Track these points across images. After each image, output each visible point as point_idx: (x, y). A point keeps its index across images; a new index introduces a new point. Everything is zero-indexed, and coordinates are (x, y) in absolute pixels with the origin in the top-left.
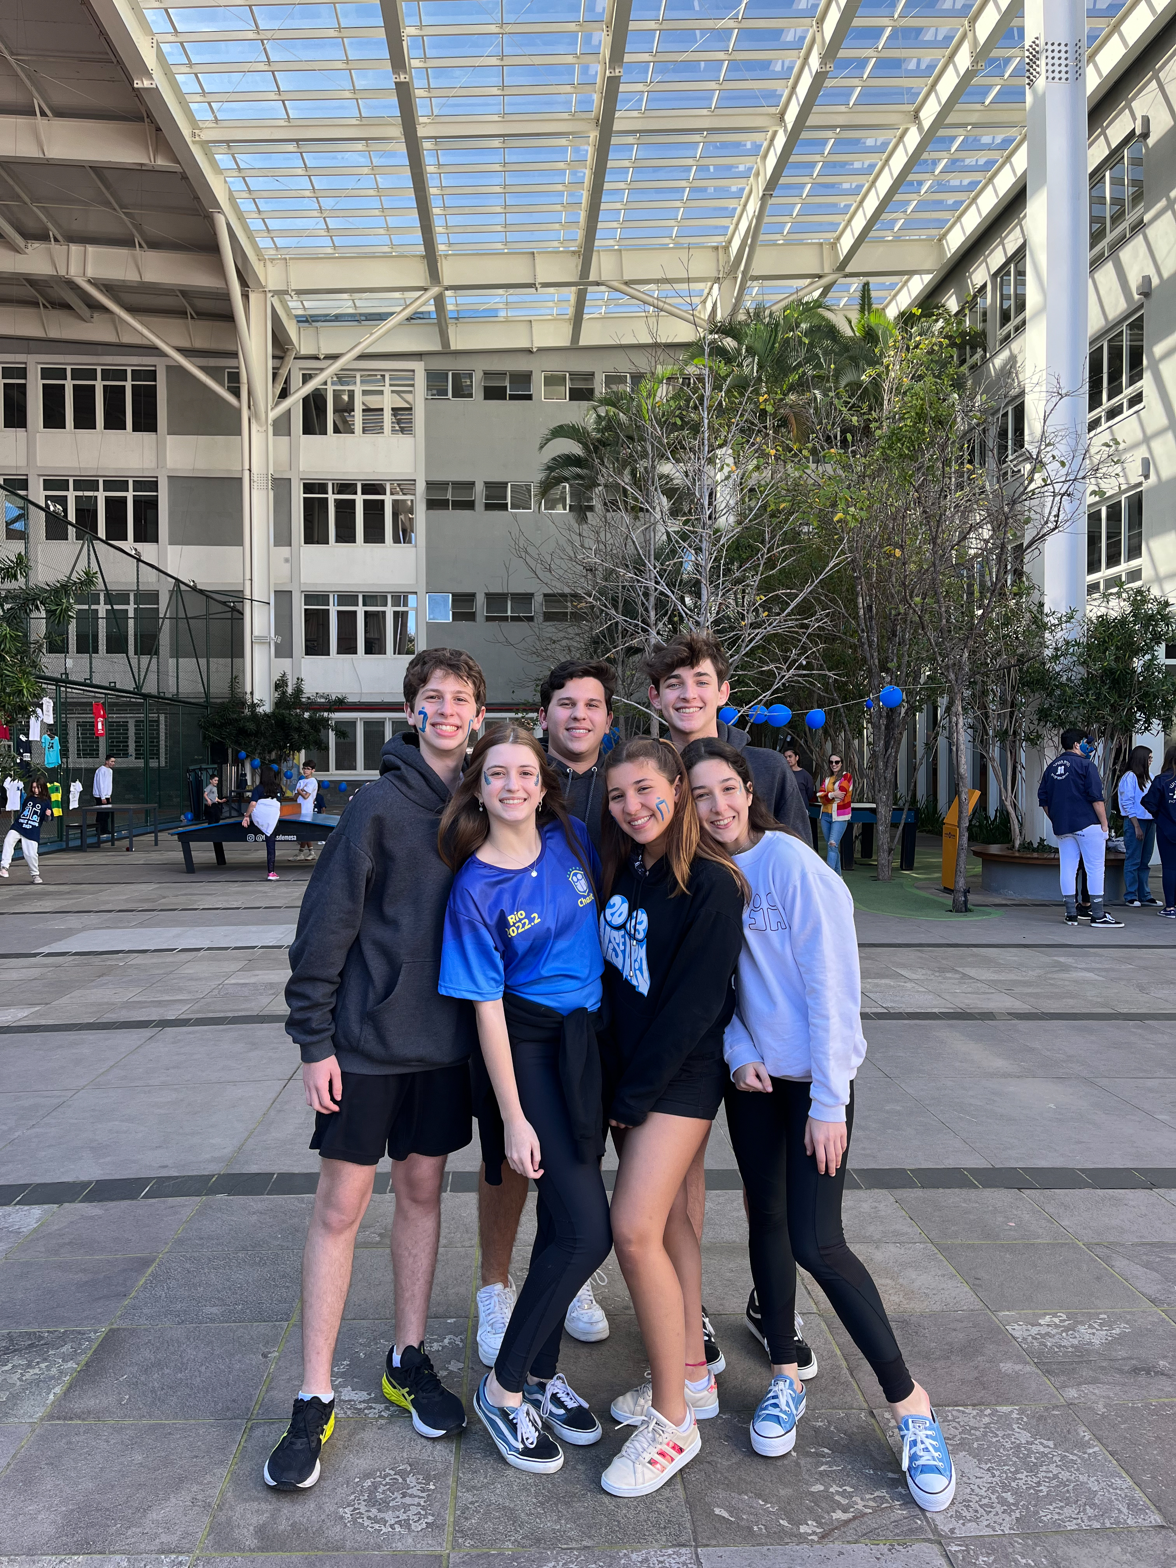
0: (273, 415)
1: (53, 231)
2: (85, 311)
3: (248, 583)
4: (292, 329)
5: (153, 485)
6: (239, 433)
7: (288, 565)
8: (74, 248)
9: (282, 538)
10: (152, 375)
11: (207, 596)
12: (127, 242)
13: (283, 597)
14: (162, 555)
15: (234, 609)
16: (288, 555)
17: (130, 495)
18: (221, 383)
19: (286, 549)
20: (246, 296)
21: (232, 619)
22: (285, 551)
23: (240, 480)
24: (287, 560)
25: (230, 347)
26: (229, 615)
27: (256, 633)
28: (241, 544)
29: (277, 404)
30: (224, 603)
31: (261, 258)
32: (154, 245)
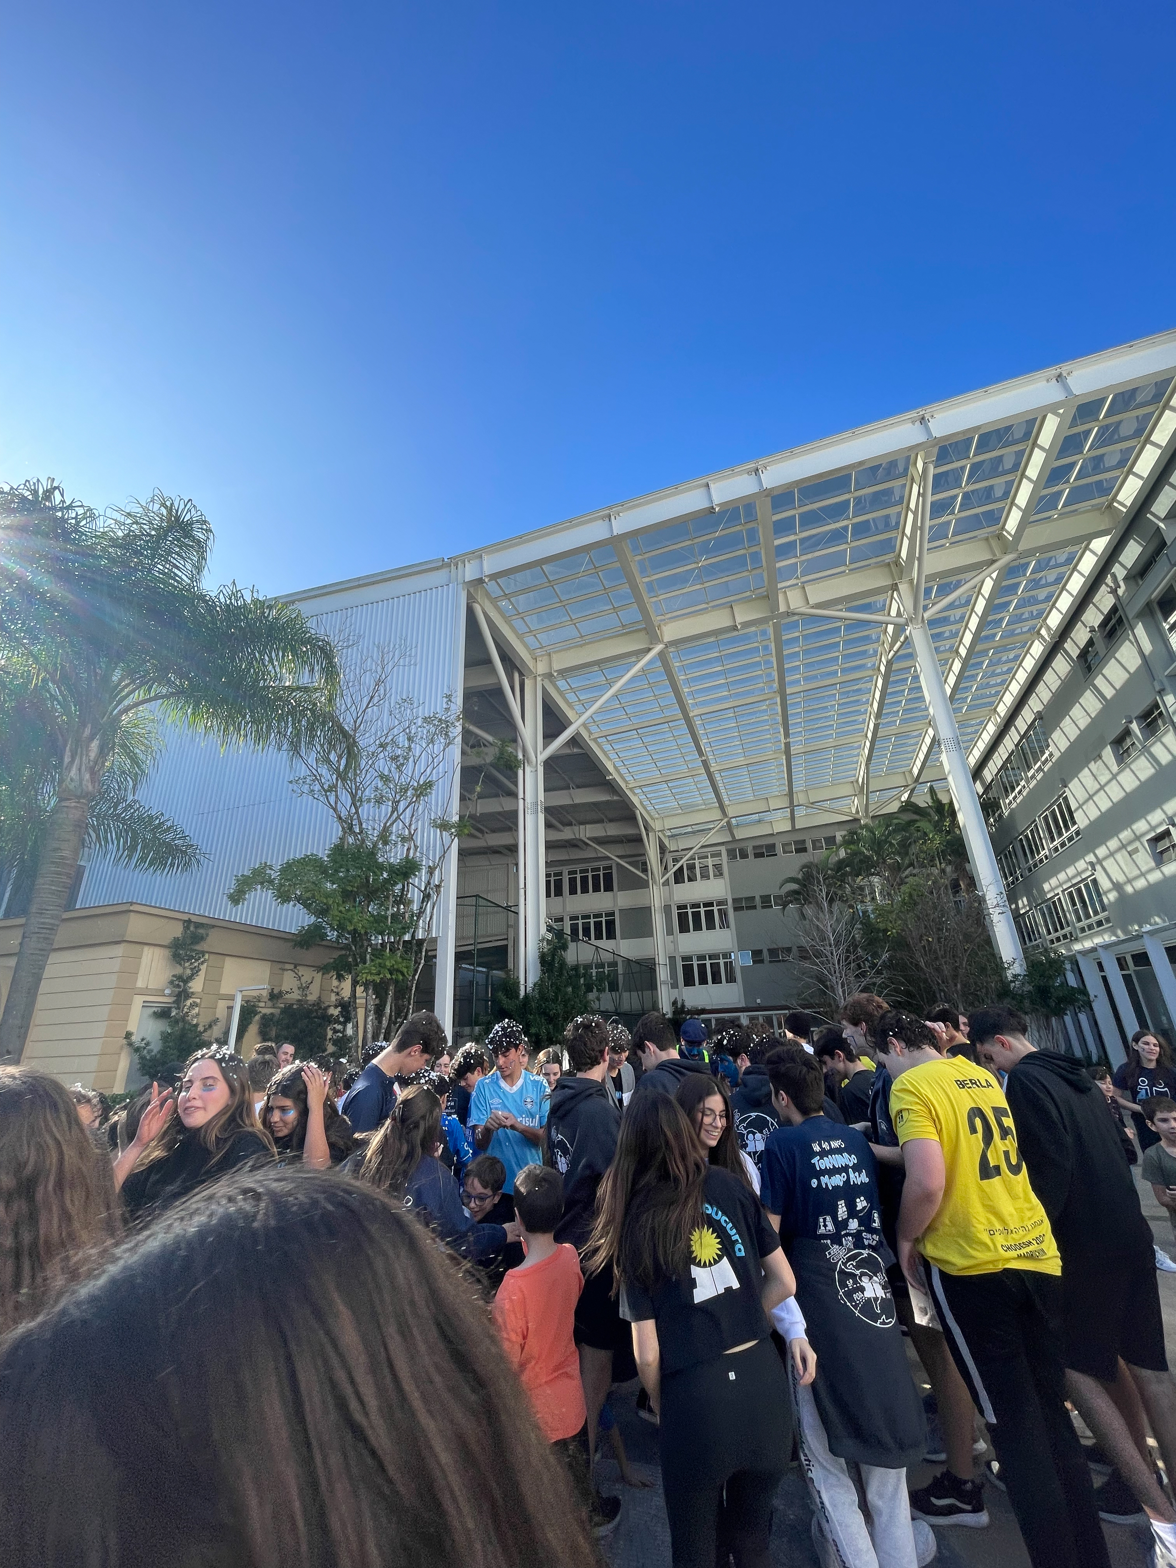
0: (661, 881)
1: (574, 822)
2: (585, 847)
3: (656, 955)
4: (666, 842)
5: (613, 914)
6: (648, 887)
7: (673, 944)
8: (582, 827)
9: (670, 932)
10: (610, 868)
11: (639, 963)
12: (600, 821)
13: (672, 959)
14: (617, 945)
15: (651, 968)
16: (673, 939)
17: (603, 920)
18: (638, 869)
19: (672, 935)
20: (647, 835)
21: (650, 973)
23: (650, 908)
24: (672, 942)
25: (641, 852)
27: (662, 979)
28: (652, 936)
29: (663, 876)
30: (647, 966)
31: (653, 819)
32: (611, 821)
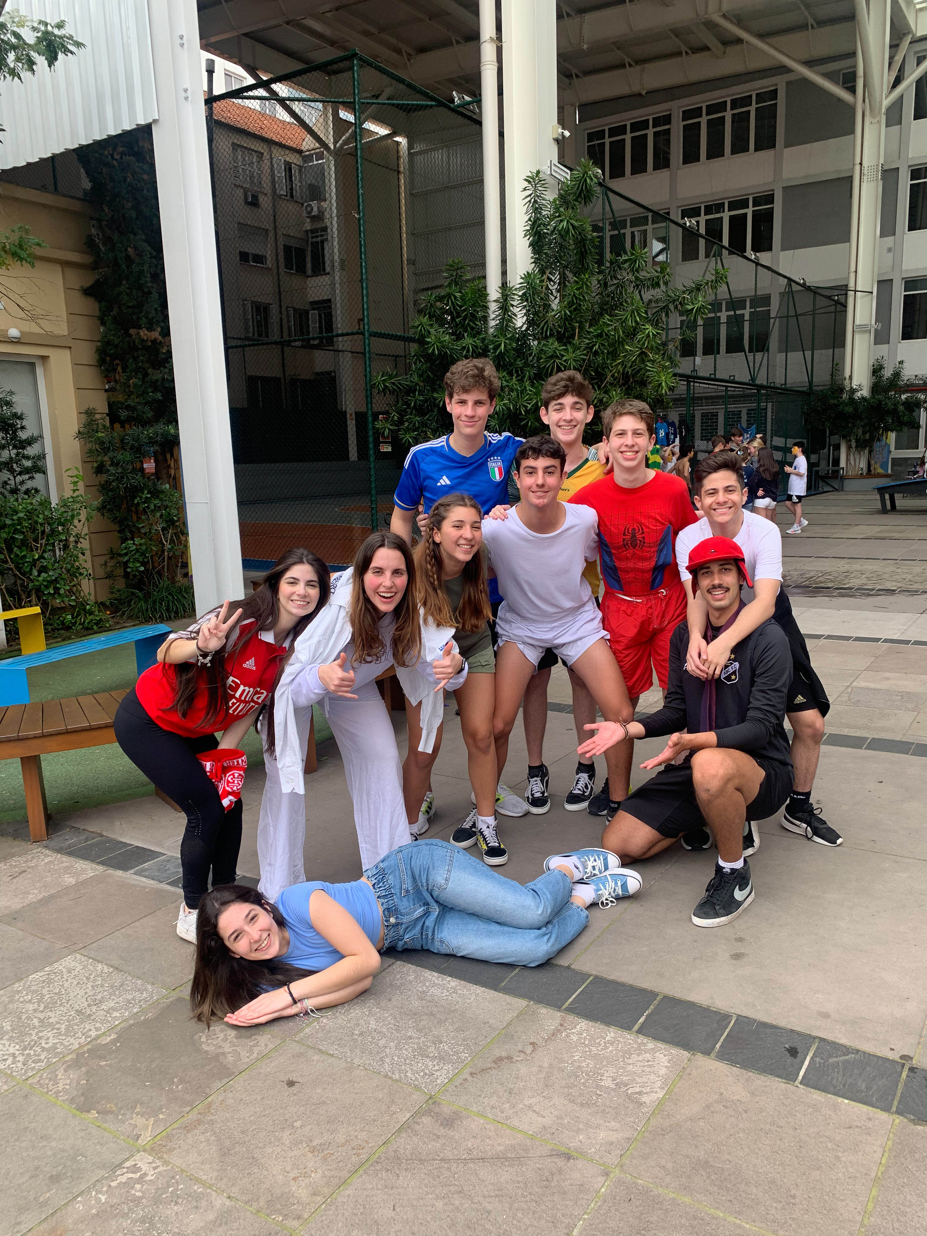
0: (886, 104)
2: (720, 48)
3: (852, 275)
4: (910, 15)
5: (769, 199)
6: (852, 132)
7: (891, 254)
9: (888, 229)
10: (774, 94)
11: (815, 293)
13: (885, 285)
15: (837, 302)
16: (891, 245)
17: (749, 211)
19: (891, 238)
21: (835, 312)
22: (889, 241)
23: (850, 179)
24: (890, 250)
26: (832, 309)
27: (858, 322)
28: (848, 240)
29: (891, 94)
30: (830, 298)
